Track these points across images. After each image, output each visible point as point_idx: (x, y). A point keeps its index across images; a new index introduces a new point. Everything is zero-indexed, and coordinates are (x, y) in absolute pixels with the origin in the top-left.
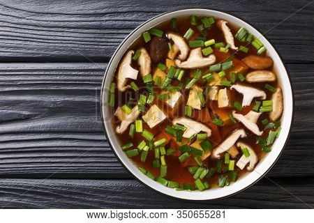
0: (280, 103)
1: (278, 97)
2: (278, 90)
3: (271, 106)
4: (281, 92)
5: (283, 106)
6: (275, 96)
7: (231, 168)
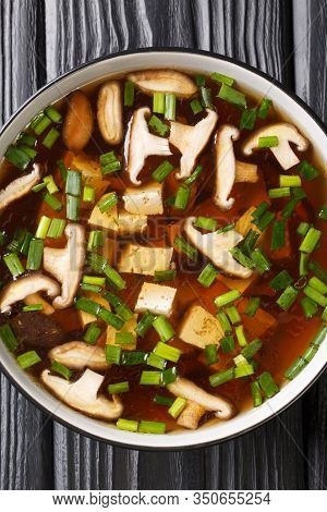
0: (161, 75)
1: (147, 79)
2: (133, 79)
3: (164, 95)
4: (137, 72)
5: (166, 70)
6: (147, 85)
7: (295, 180)
